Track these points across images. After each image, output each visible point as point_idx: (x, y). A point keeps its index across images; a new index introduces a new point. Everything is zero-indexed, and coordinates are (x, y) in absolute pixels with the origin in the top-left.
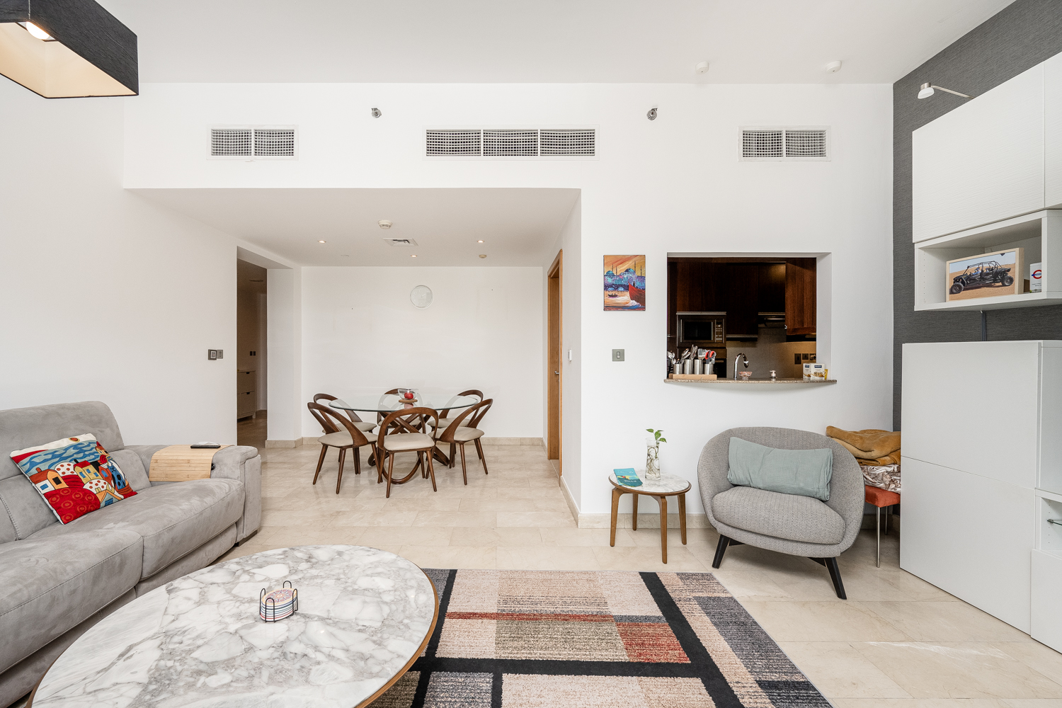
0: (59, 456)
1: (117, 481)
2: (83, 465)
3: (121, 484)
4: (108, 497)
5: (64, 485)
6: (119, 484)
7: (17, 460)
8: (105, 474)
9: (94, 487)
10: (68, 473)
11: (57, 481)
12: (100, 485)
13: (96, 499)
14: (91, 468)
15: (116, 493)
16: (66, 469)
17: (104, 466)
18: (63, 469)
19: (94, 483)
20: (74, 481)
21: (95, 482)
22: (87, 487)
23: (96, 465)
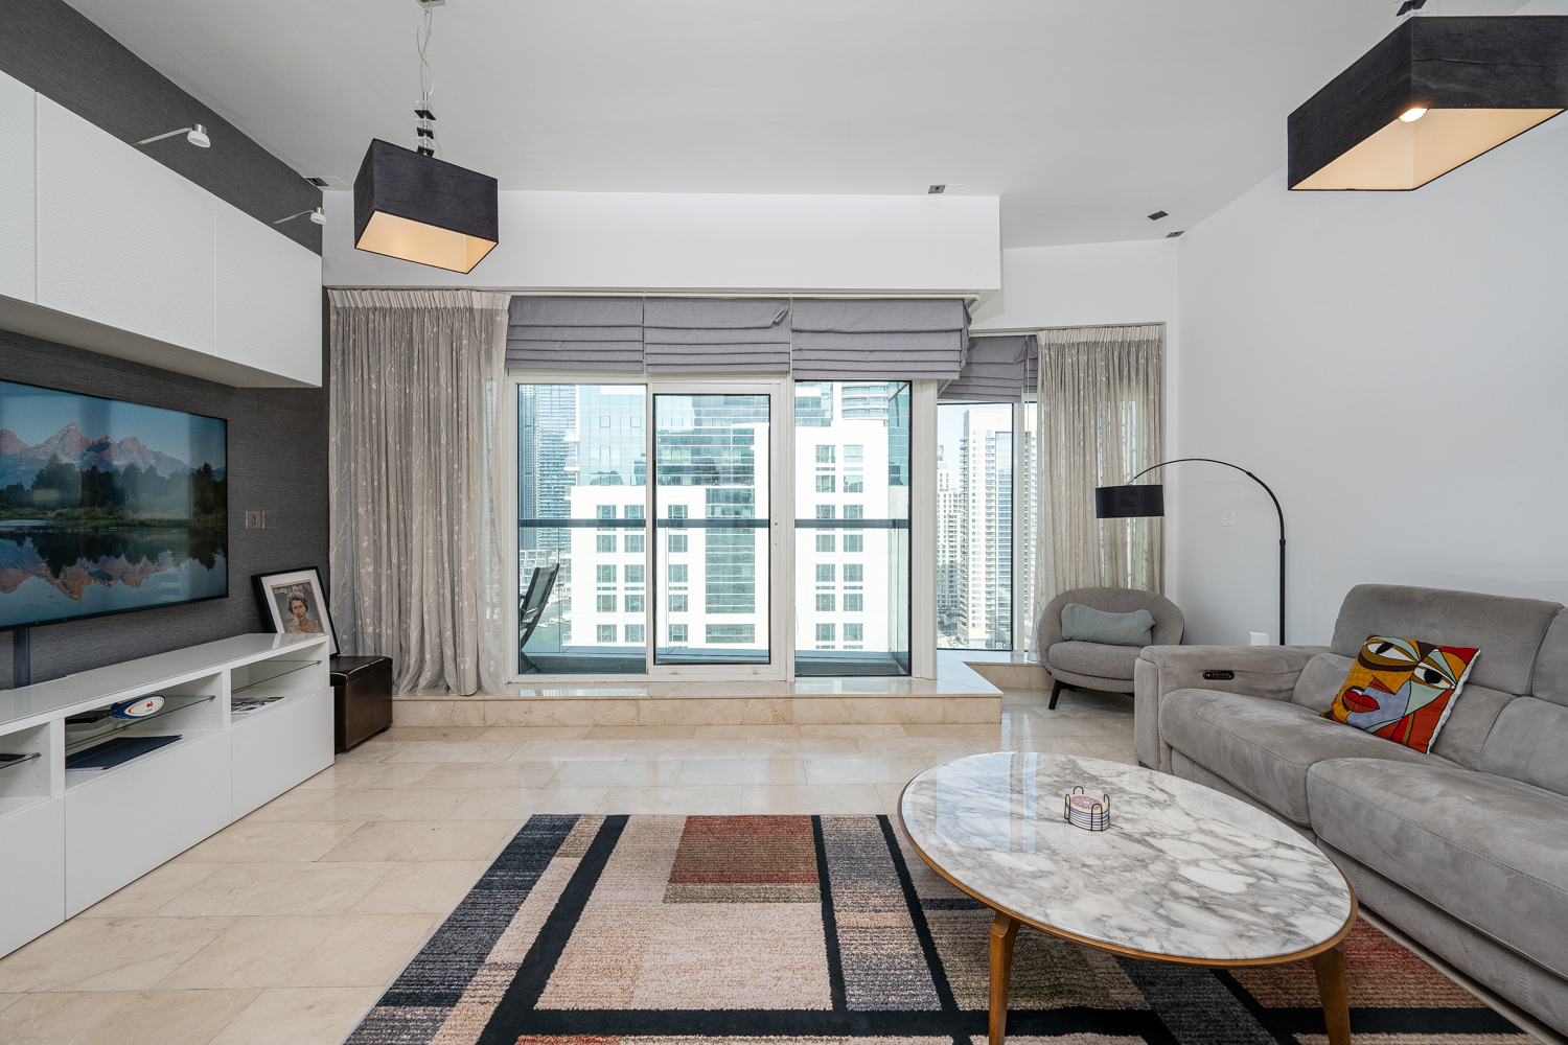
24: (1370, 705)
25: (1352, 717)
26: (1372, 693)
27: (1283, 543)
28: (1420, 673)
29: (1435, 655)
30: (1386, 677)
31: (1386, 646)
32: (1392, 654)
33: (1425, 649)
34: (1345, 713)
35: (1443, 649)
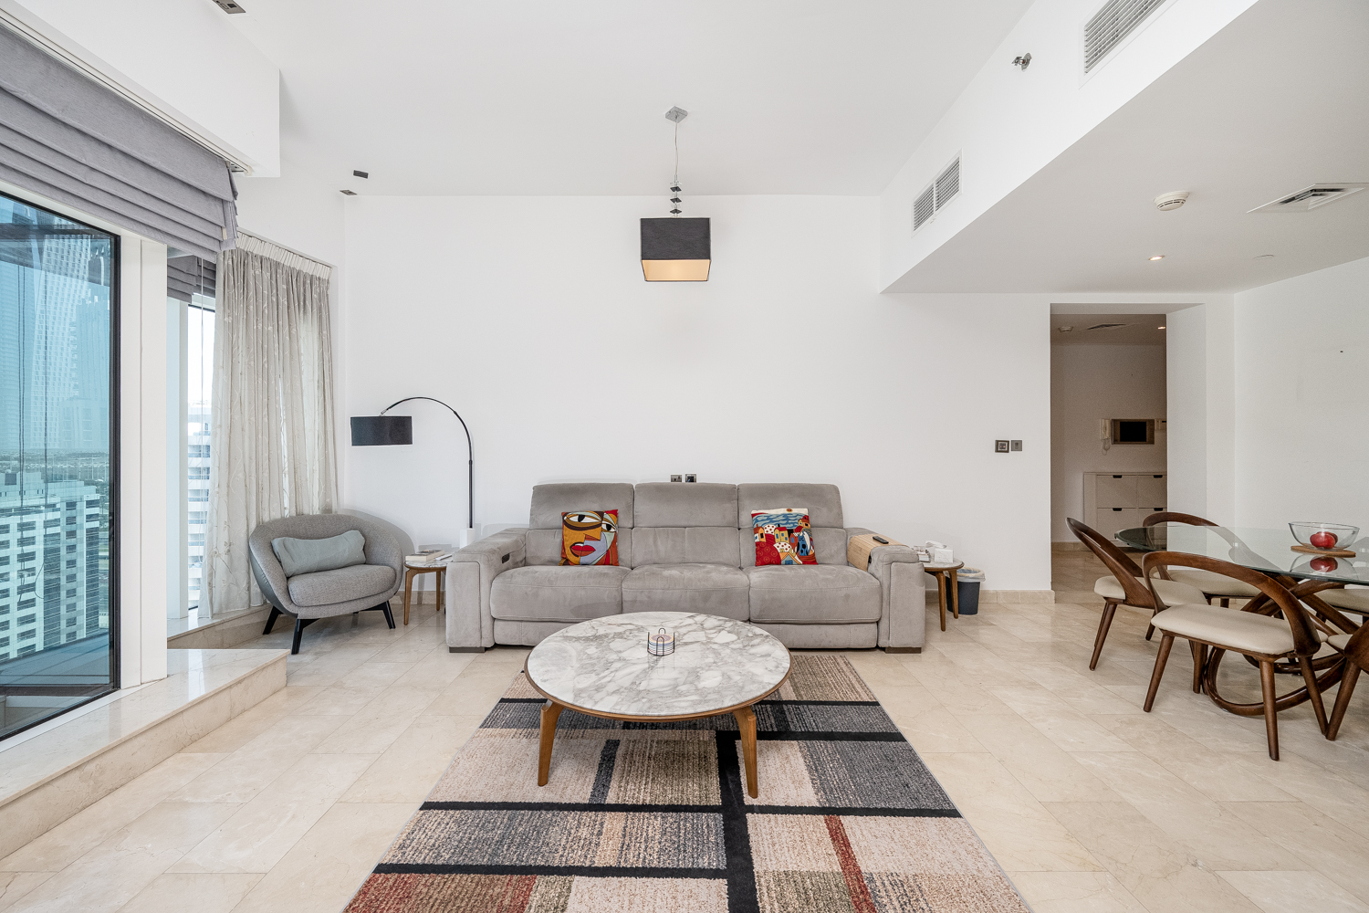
0: (770, 519)
1: (801, 548)
2: (781, 529)
3: (804, 552)
4: (788, 558)
5: (764, 540)
6: (802, 551)
7: (753, 515)
8: (793, 541)
9: (780, 546)
10: (770, 532)
11: (762, 536)
12: (785, 547)
13: (779, 556)
14: (786, 533)
15: (796, 557)
16: (770, 529)
17: (796, 534)
18: (768, 529)
19: (783, 546)
20: (771, 539)
21: (782, 544)
22: (775, 546)
23: (790, 532)
24: (590, 549)
25: (583, 559)
26: (588, 543)
27: (471, 462)
28: (604, 527)
29: (606, 516)
30: (590, 532)
31: (581, 518)
32: (586, 520)
33: (601, 514)
34: (577, 559)
35: (608, 512)
